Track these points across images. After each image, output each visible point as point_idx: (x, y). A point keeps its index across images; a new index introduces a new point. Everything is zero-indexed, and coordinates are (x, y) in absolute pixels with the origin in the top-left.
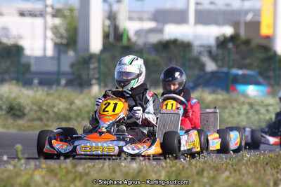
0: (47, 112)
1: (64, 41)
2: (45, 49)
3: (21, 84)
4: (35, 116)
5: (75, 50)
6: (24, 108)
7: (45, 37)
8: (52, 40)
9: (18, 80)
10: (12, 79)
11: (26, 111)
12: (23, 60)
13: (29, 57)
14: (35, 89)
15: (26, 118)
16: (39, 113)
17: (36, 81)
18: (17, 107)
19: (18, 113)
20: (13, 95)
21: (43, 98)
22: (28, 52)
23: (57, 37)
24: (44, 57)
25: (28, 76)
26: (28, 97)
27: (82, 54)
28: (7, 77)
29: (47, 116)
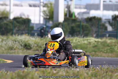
0: (41, 47)
1: (48, 17)
2: (40, 21)
3: (30, 35)
4: (35, 49)
5: (52, 21)
6: (31, 45)
7: (40, 15)
8: (43, 16)
9: (28, 34)
10: (26, 33)
11: (32, 47)
12: (31, 25)
13: (33, 24)
14: (36, 37)
15: (32, 50)
16: (37, 48)
17: (36, 34)
18: (28, 45)
19: (29, 47)
20: (26, 40)
21: (39, 41)
22: (33, 22)
23: (45, 15)
24: (40, 24)
25: (33, 32)
26: (33, 41)
27: (55, 22)
28: (24, 32)
29: (41, 49)
